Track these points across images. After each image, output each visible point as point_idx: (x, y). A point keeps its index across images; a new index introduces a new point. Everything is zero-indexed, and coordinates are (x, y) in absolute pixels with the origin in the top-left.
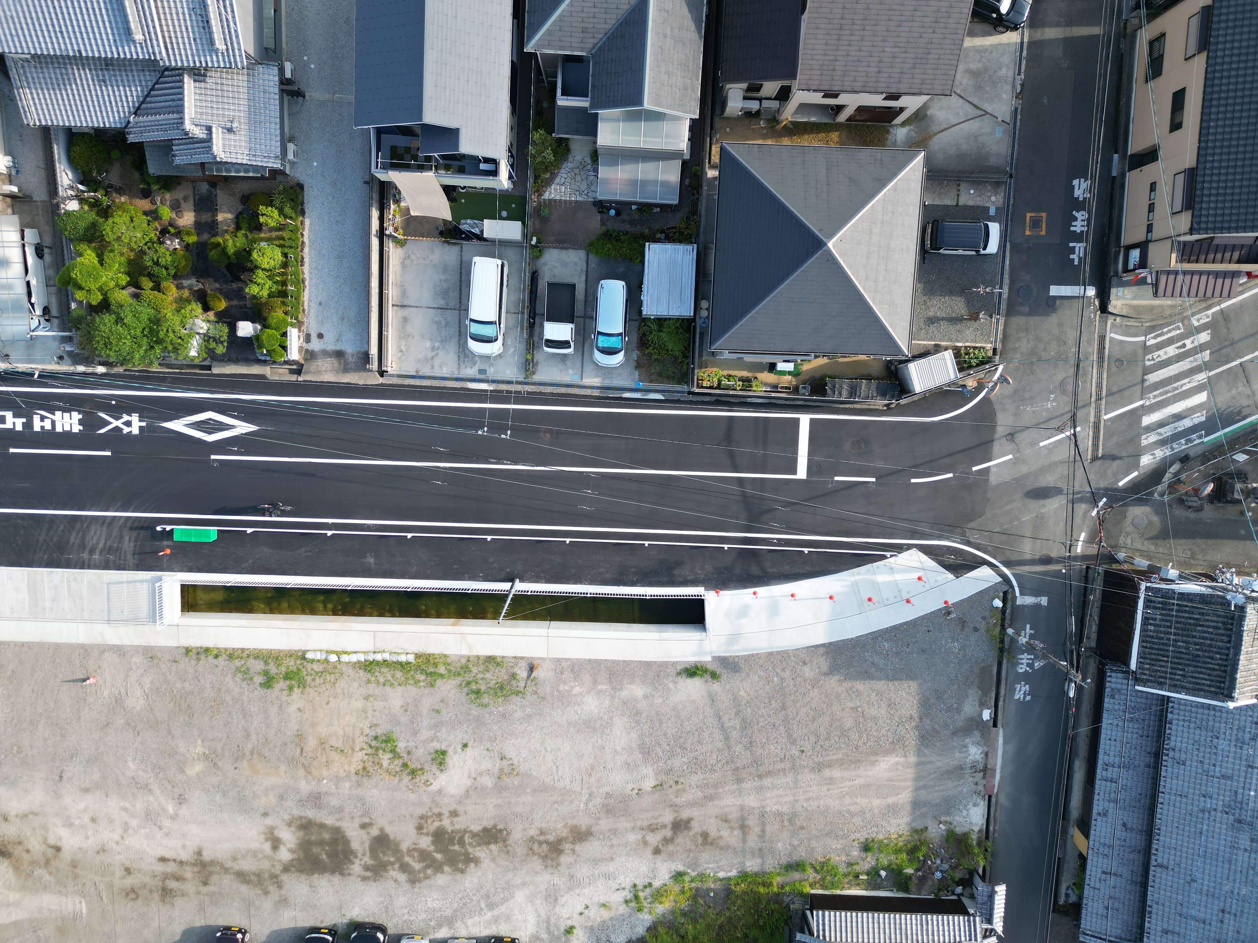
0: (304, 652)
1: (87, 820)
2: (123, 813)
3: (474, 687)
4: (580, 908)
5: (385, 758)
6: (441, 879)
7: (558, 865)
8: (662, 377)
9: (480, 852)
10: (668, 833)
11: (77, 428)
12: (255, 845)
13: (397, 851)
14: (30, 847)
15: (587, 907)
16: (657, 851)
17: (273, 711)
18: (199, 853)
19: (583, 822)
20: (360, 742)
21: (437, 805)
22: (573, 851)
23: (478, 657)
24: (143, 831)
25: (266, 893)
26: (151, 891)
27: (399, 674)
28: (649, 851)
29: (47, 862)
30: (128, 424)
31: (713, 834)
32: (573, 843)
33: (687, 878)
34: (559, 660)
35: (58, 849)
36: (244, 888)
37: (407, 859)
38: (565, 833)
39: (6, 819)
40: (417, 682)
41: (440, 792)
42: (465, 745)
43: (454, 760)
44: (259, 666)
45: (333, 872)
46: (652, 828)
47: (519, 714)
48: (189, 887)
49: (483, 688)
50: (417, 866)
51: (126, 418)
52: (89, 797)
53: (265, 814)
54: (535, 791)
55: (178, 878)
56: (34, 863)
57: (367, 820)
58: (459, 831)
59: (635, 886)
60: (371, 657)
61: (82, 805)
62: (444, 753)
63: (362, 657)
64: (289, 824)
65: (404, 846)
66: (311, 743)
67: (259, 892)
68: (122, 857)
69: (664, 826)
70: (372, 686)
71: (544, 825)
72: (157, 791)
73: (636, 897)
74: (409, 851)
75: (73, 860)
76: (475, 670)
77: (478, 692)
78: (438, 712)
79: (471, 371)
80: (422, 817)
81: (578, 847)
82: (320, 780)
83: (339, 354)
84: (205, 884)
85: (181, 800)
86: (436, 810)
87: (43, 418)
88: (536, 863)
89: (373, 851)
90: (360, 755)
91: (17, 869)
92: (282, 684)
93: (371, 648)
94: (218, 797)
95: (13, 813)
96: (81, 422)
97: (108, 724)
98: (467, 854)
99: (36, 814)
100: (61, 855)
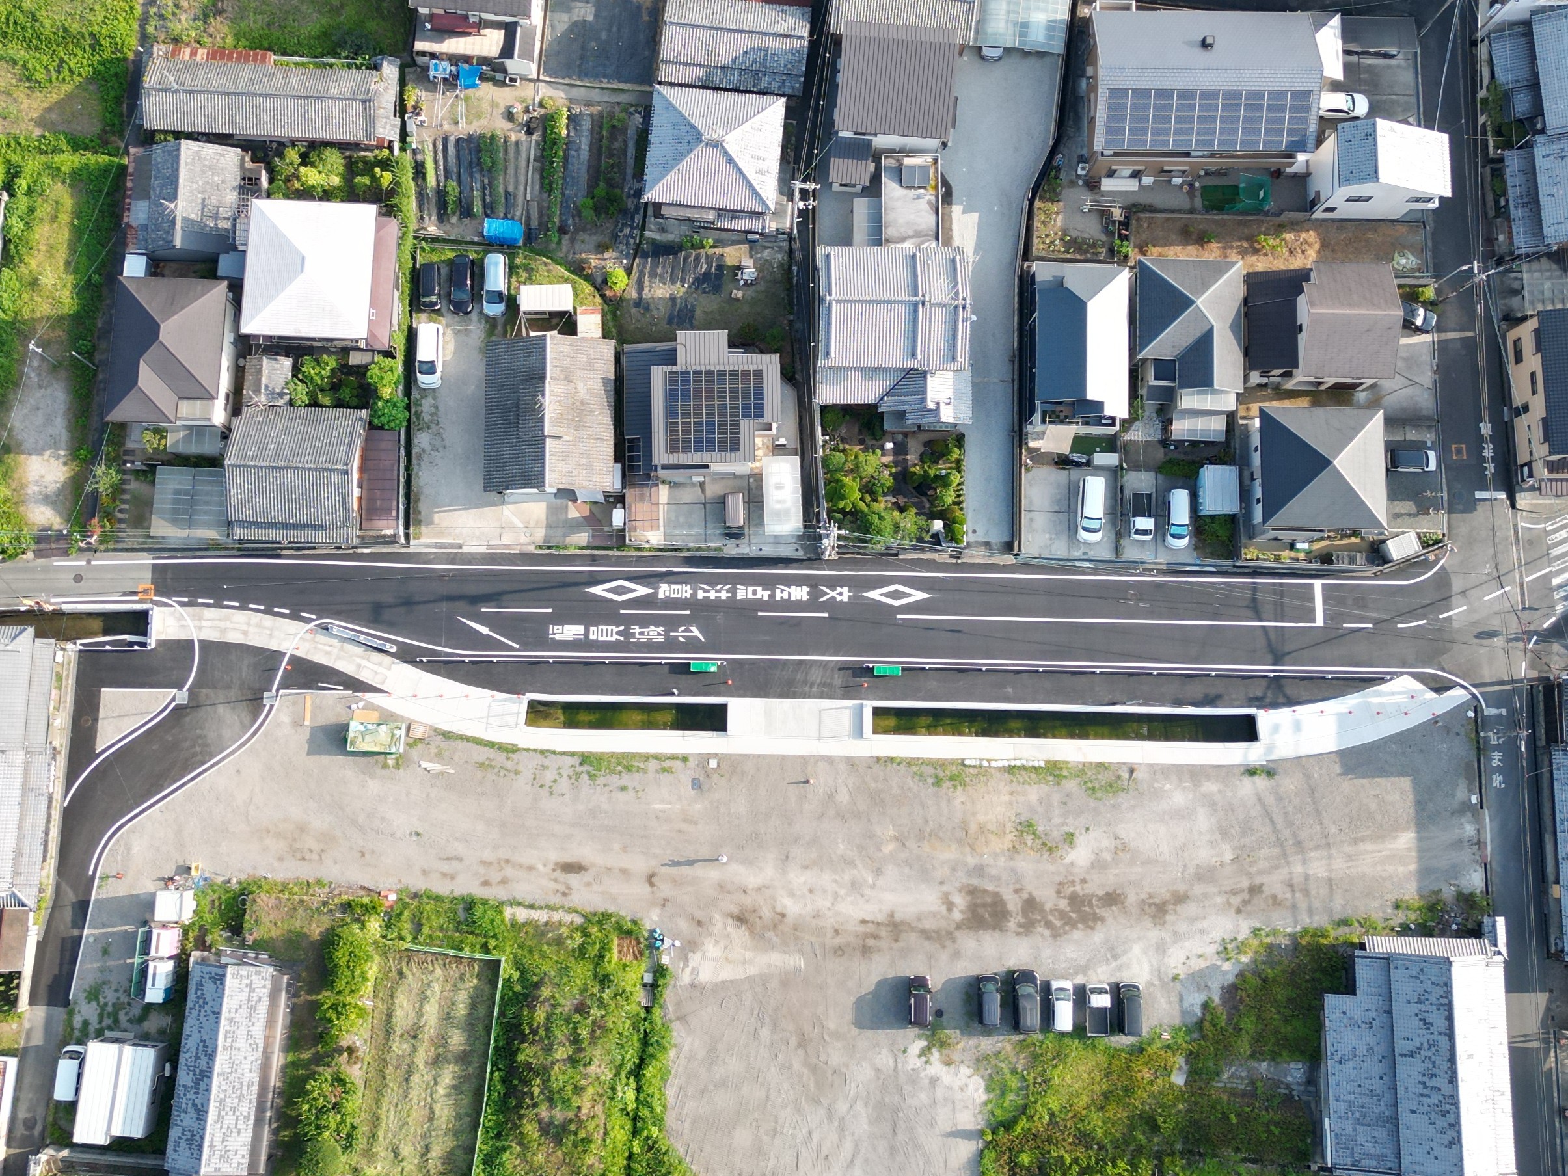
0: (963, 760)
1: (806, 892)
2: (834, 885)
3: (1090, 785)
4: (1183, 959)
5: (1029, 839)
6: (1077, 935)
7: (1164, 923)
8: (1213, 555)
9: (1105, 913)
10: (1246, 896)
11: (805, 598)
12: (934, 908)
13: (1042, 911)
14: (762, 914)
15: (1188, 958)
16: (1239, 911)
17: (944, 804)
18: (892, 915)
19: (1181, 888)
20: (1009, 826)
21: (1071, 874)
22: (1175, 911)
23: (1091, 763)
24: (849, 899)
25: (944, 947)
26: (854, 949)
27: (1034, 776)
28: (1233, 910)
29: (775, 926)
30: (840, 594)
31: (1280, 896)
32: (1175, 904)
33: (1263, 933)
34: (1151, 765)
35: (783, 915)
36: (926, 943)
37: (1051, 918)
38: (1168, 896)
39: (745, 891)
40: (1047, 782)
41: (1072, 864)
42: (1088, 829)
43: (1081, 840)
44: (930, 770)
45: (994, 929)
46: (1234, 892)
47: (1125, 805)
48: (883, 944)
49: (1097, 786)
50: (1058, 923)
51: (839, 589)
52: (808, 872)
53: (942, 883)
54: (1142, 863)
55: (875, 937)
56: (764, 927)
57: (1018, 886)
58: (1087, 895)
59: (1223, 940)
60: (1013, 763)
61: (802, 879)
62: (1072, 835)
63: (1006, 764)
64: (960, 891)
65: (1048, 907)
66: (973, 828)
67: (938, 946)
68: (832, 920)
69: (1242, 891)
70: (1015, 784)
71: (1151, 891)
72: (860, 866)
73: (1226, 948)
74: (1051, 910)
75: (794, 924)
76: (1090, 773)
77: (1093, 789)
78: (1065, 804)
79: (1077, 554)
80: (1060, 884)
81: (1178, 908)
82: (982, 855)
83: (987, 544)
84: (896, 941)
85: (878, 872)
86: (1070, 878)
87: (782, 591)
88: (1148, 922)
89: (1025, 912)
90: (1010, 837)
91: (751, 932)
92: (947, 784)
93: (1012, 757)
94: (907, 870)
95: (750, 886)
96: (808, 593)
97: (823, 815)
98: (1095, 914)
99: (768, 887)
100: (786, 920)
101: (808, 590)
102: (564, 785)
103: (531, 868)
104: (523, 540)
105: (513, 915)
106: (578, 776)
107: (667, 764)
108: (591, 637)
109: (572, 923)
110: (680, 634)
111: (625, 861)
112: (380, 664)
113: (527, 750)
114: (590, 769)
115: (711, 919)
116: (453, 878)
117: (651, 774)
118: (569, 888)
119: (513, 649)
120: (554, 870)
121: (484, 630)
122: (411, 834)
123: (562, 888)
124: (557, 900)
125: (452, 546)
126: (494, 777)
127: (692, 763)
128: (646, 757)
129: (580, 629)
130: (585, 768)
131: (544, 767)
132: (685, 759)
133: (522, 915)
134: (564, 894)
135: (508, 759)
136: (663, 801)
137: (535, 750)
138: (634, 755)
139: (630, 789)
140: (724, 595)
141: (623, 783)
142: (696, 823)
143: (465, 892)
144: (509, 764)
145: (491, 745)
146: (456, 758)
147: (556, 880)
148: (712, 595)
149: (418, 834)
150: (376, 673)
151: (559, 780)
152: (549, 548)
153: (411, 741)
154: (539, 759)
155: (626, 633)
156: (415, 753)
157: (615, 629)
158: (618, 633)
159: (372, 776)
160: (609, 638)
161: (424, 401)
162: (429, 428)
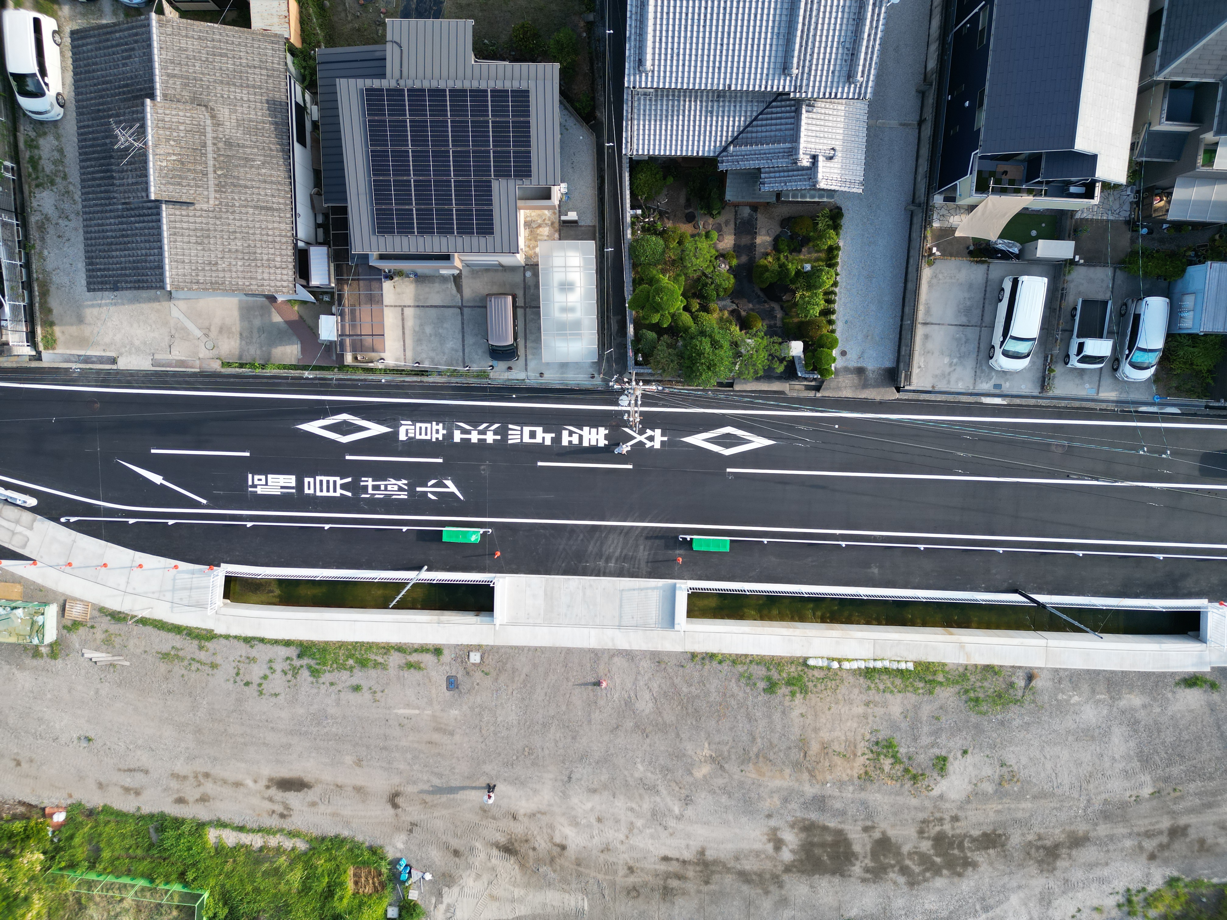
0: (806, 659)
1: (593, 820)
2: (629, 813)
3: (972, 695)
4: (1072, 911)
5: (887, 763)
6: (939, 882)
7: (1054, 869)
8: (1179, 391)
9: (979, 857)
10: (1164, 839)
11: (602, 443)
12: (758, 846)
13: (898, 853)
14: (537, 845)
15: (1079, 910)
16: (1152, 857)
17: (777, 716)
18: (702, 852)
19: (1082, 828)
20: (862, 747)
21: (939, 810)
22: (1070, 855)
23: (976, 666)
24: (648, 831)
25: (767, 892)
26: (652, 890)
27: (898, 681)
28: (1145, 856)
29: (552, 860)
30: (651, 439)
31: (1210, 841)
32: (1070, 848)
33: (1181, 884)
34: (1056, 671)
35: (563, 848)
36: (745, 888)
37: (908, 862)
38: (1062, 837)
39: (514, 818)
40: (916, 689)
41: (941, 797)
42: (965, 752)
43: (956, 766)
44: (760, 671)
45: (833, 873)
46: (1149, 835)
47: (1017, 722)
48: (690, 886)
49: (981, 695)
50: (917, 869)
51: (649, 432)
52: (596, 798)
53: (769, 816)
54: (1034, 797)
55: (679, 877)
56: (539, 861)
57: (869, 823)
58: (959, 836)
59: (1128, 890)
60: (871, 665)
61: (589, 805)
62: (945, 759)
63: (862, 665)
64: (792, 826)
65: (905, 849)
66: (815, 748)
67: (760, 891)
68: (626, 856)
69: (1161, 832)
70: (871, 693)
71: (1042, 831)
72: (664, 792)
73: (1129, 901)
74: (910, 854)
75: (577, 859)
76: (972, 679)
77: (977, 700)
78: (937, 719)
79: (985, 386)
80: (924, 822)
81: (1074, 852)
82: (824, 783)
83: (860, 371)
84: (707, 883)
85: (687, 801)
86: (938, 815)
87: (571, 433)
88: (1033, 869)
89: (874, 855)
90: (861, 760)
91: (522, 866)
92: (783, 690)
93: (871, 656)
94: (724, 799)
95: (522, 811)
96: (606, 437)
97: (617, 727)
98: (966, 858)
99: (544, 814)
100: (566, 853)
101: (607, 432)
102: (277, 682)
103: (237, 785)
104: (203, 353)
105: (219, 837)
106: (296, 671)
107: (414, 658)
108: (306, 491)
109: (293, 849)
110: (430, 490)
111: (359, 778)
112: (17, 522)
113: (227, 637)
114: (312, 662)
115: (472, 849)
116: (137, 793)
117: (392, 671)
118: (287, 808)
119: (198, 505)
120: (268, 787)
121: (157, 479)
122: (79, 738)
123: (279, 808)
124: (274, 822)
125: (101, 360)
126: (184, 672)
127: (447, 657)
128: (387, 649)
129: (290, 480)
130: (305, 661)
131: (251, 660)
132: (437, 651)
133: (230, 838)
134: (282, 816)
135: (201, 648)
136: (408, 706)
137: (235, 637)
138: (369, 646)
139: (365, 689)
140: (490, 438)
141: (354, 681)
142: (452, 734)
143: (155, 810)
144: (202, 656)
145: (177, 629)
146: (131, 644)
147: (271, 799)
148: (474, 437)
149: (89, 740)
150: (13, 533)
151: (271, 677)
152: (241, 366)
153: (69, 623)
154: (243, 649)
155: (355, 487)
156: (75, 639)
157: (339, 481)
158: (343, 487)
159: (21, 667)
160: (331, 494)
161: (42, 142)
162: (53, 183)
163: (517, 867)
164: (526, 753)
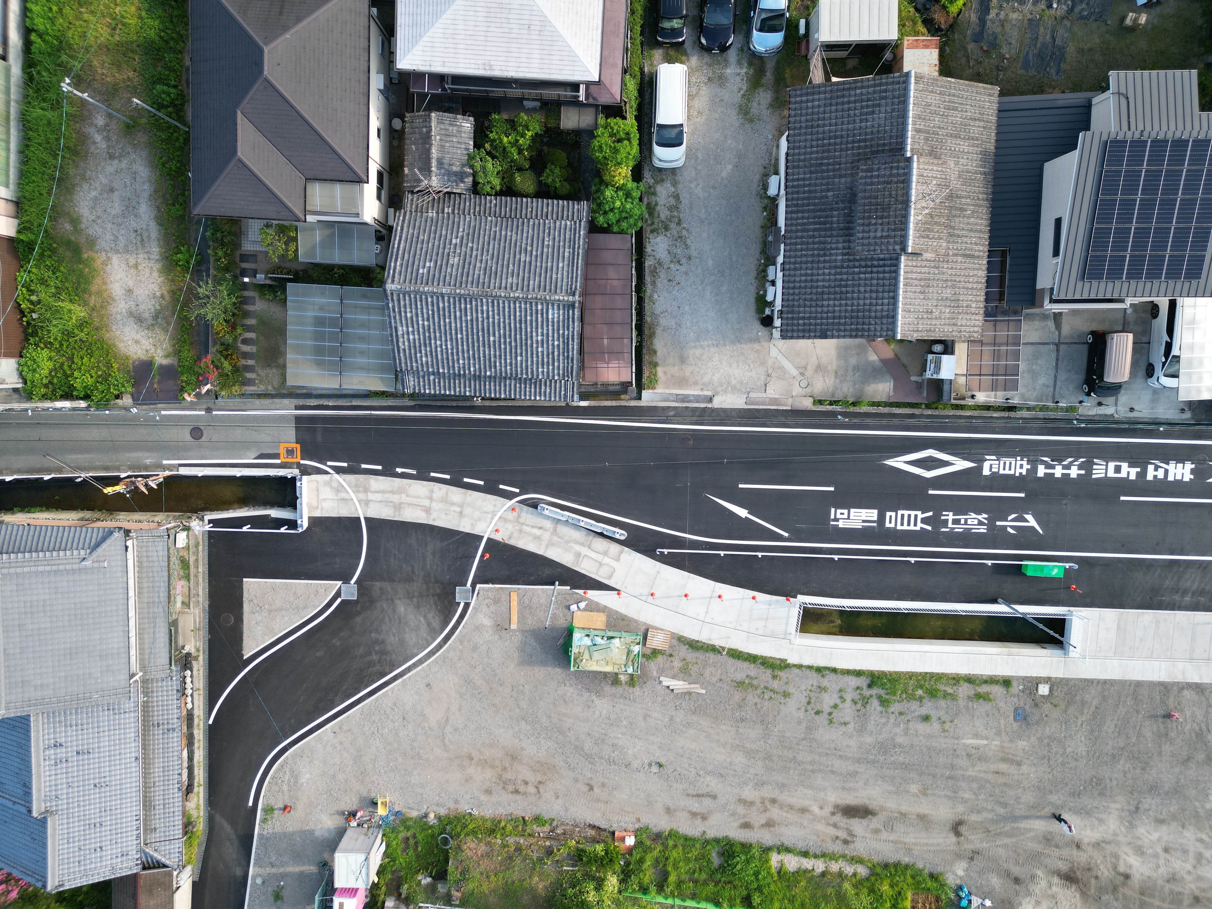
1: (1159, 850)
2: (1198, 844)
11: (1188, 478)
14: (1100, 874)
29: (1115, 889)
35: (1127, 877)
39: (1078, 846)
52: (1164, 828)
56: (1101, 890)
61: (1155, 836)
68: (1193, 886)
75: (1141, 888)
87: (1156, 468)
91: (1084, 894)
95: (1086, 841)
96: (1192, 472)
97: (1188, 759)
99: (1108, 843)
100: (1129, 882)
101: (1193, 466)
102: (847, 711)
103: (804, 810)
104: (797, 390)
105: (781, 862)
106: (865, 700)
107: (983, 689)
108: (888, 525)
109: (855, 875)
110: (1009, 524)
111: (924, 807)
112: (605, 553)
113: (800, 667)
114: (881, 692)
115: (1033, 877)
116: (704, 818)
117: (961, 703)
118: (851, 834)
119: (780, 538)
120: (833, 814)
121: (742, 513)
122: (650, 765)
123: (843, 835)
124: (837, 848)
125: (698, 399)
126: (757, 700)
127: (1016, 688)
128: (956, 679)
129: (873, 514)
130: (875, 691)
131: (822, 689)
132: (1006, 682)
133: (792, 863)
134: (846, 842)
135: (774, 677)
136: (976, 736)
137: (810, 667)
138: (939, 677)
139: (934, 718)
140: (1074, 472)
141: (924, 711)
142: (1019, 764)
143: (720, 834)
144: (775, 684)
145: (752, 658)
146: (707, 673)
147: (835, 826)
148: (1058, 472)
149: (660, 766)
150: (601, 564)
151: (841, 706)
152: (831, 403)
153: (648, 652)
154: (814, 679)
155: (936, 521)
156: (653, 666)
157: (920, 515)
158: (924, 521)
159: (599, 694)
160: (912, 527)
161: (659, 188)
162: (666, 228)
163: (1078, 895)
164: (1094, 784)
